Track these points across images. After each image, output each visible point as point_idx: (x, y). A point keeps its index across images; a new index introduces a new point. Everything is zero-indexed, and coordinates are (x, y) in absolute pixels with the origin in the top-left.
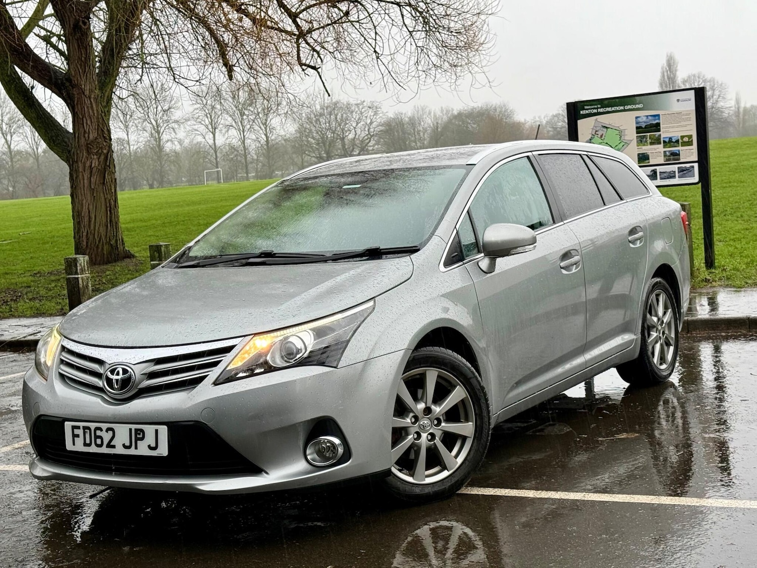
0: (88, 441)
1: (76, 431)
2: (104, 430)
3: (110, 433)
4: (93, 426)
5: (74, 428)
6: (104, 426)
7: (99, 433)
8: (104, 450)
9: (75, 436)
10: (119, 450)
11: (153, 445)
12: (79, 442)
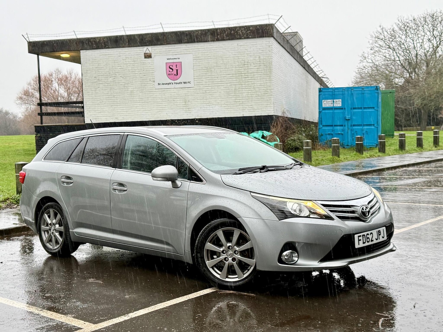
0: (364, 241)
1: (360, 238)
2: (369, 234)
3: (371, 234)
4: (365, 233)
5: (359, 236)
6: (369, 232)
7: (368, 236)
8: (370, 243)
9: (359, 240)
10: (375, 242)
11: (383, 236)
12: (361, 242)
